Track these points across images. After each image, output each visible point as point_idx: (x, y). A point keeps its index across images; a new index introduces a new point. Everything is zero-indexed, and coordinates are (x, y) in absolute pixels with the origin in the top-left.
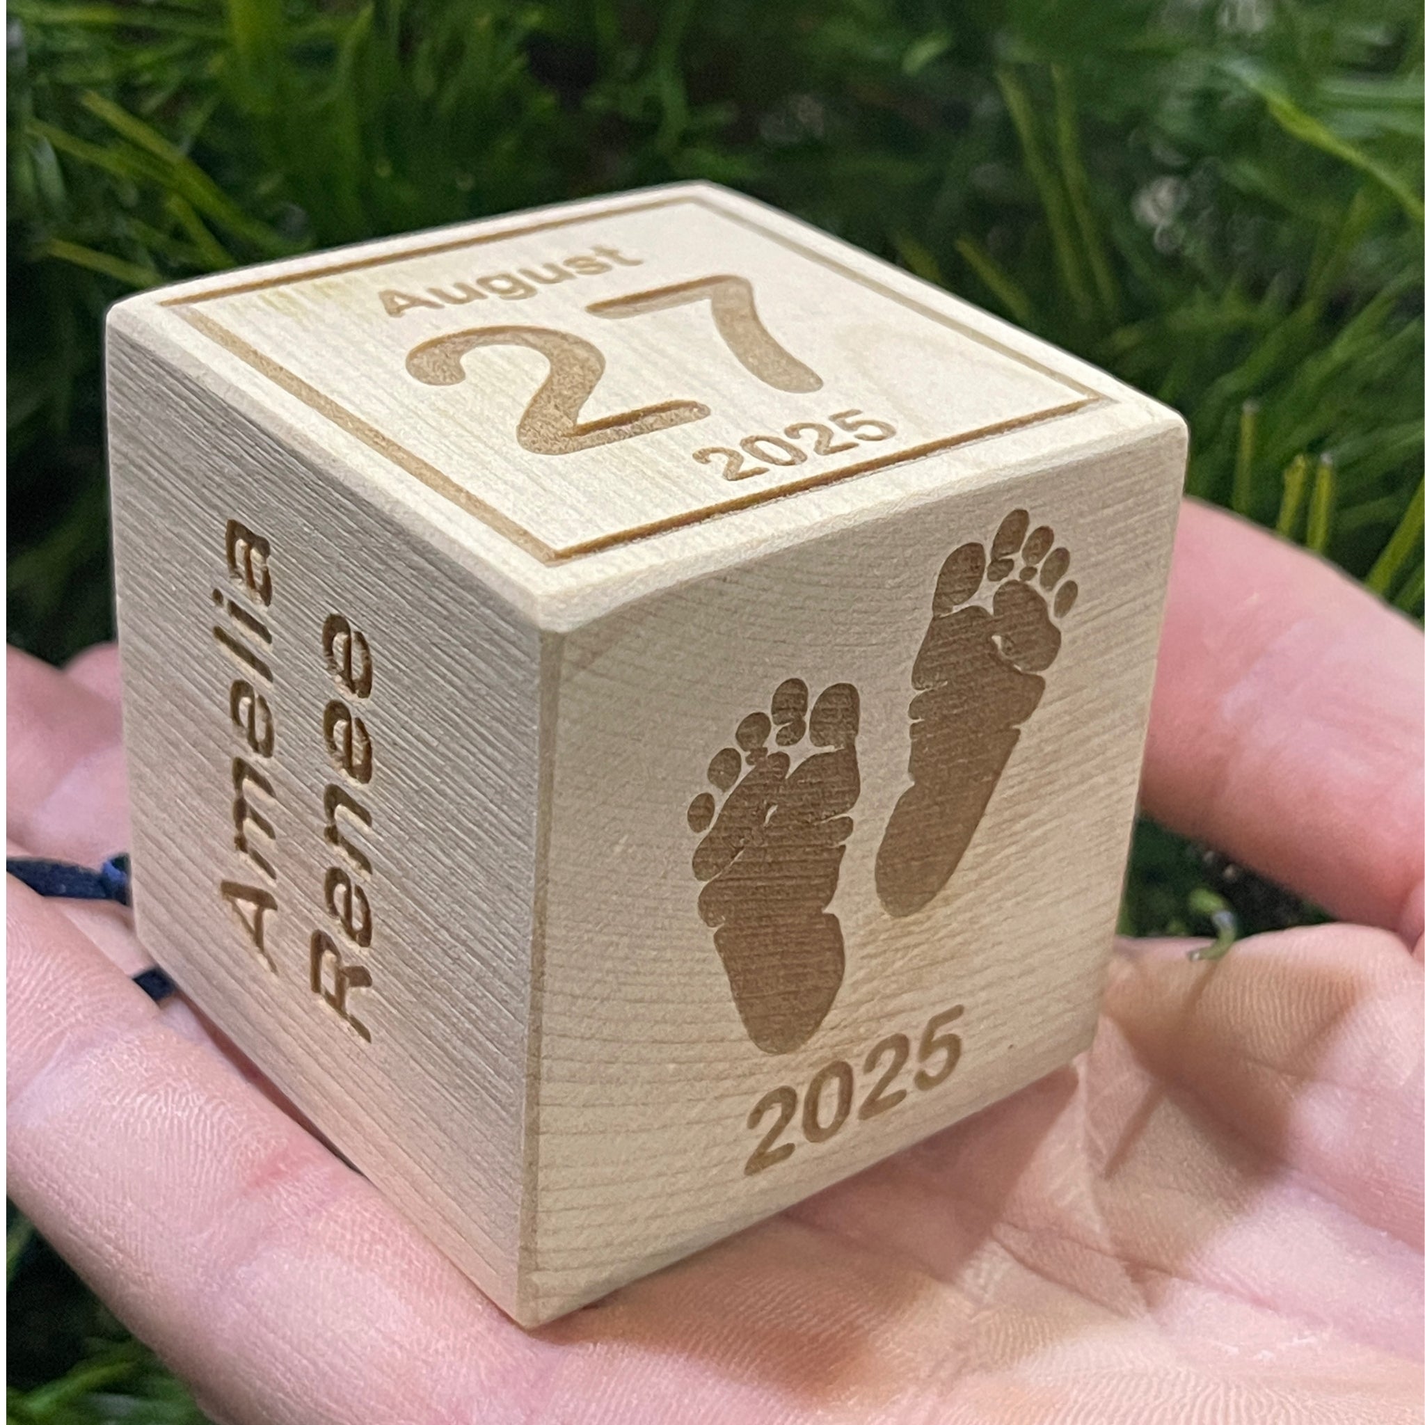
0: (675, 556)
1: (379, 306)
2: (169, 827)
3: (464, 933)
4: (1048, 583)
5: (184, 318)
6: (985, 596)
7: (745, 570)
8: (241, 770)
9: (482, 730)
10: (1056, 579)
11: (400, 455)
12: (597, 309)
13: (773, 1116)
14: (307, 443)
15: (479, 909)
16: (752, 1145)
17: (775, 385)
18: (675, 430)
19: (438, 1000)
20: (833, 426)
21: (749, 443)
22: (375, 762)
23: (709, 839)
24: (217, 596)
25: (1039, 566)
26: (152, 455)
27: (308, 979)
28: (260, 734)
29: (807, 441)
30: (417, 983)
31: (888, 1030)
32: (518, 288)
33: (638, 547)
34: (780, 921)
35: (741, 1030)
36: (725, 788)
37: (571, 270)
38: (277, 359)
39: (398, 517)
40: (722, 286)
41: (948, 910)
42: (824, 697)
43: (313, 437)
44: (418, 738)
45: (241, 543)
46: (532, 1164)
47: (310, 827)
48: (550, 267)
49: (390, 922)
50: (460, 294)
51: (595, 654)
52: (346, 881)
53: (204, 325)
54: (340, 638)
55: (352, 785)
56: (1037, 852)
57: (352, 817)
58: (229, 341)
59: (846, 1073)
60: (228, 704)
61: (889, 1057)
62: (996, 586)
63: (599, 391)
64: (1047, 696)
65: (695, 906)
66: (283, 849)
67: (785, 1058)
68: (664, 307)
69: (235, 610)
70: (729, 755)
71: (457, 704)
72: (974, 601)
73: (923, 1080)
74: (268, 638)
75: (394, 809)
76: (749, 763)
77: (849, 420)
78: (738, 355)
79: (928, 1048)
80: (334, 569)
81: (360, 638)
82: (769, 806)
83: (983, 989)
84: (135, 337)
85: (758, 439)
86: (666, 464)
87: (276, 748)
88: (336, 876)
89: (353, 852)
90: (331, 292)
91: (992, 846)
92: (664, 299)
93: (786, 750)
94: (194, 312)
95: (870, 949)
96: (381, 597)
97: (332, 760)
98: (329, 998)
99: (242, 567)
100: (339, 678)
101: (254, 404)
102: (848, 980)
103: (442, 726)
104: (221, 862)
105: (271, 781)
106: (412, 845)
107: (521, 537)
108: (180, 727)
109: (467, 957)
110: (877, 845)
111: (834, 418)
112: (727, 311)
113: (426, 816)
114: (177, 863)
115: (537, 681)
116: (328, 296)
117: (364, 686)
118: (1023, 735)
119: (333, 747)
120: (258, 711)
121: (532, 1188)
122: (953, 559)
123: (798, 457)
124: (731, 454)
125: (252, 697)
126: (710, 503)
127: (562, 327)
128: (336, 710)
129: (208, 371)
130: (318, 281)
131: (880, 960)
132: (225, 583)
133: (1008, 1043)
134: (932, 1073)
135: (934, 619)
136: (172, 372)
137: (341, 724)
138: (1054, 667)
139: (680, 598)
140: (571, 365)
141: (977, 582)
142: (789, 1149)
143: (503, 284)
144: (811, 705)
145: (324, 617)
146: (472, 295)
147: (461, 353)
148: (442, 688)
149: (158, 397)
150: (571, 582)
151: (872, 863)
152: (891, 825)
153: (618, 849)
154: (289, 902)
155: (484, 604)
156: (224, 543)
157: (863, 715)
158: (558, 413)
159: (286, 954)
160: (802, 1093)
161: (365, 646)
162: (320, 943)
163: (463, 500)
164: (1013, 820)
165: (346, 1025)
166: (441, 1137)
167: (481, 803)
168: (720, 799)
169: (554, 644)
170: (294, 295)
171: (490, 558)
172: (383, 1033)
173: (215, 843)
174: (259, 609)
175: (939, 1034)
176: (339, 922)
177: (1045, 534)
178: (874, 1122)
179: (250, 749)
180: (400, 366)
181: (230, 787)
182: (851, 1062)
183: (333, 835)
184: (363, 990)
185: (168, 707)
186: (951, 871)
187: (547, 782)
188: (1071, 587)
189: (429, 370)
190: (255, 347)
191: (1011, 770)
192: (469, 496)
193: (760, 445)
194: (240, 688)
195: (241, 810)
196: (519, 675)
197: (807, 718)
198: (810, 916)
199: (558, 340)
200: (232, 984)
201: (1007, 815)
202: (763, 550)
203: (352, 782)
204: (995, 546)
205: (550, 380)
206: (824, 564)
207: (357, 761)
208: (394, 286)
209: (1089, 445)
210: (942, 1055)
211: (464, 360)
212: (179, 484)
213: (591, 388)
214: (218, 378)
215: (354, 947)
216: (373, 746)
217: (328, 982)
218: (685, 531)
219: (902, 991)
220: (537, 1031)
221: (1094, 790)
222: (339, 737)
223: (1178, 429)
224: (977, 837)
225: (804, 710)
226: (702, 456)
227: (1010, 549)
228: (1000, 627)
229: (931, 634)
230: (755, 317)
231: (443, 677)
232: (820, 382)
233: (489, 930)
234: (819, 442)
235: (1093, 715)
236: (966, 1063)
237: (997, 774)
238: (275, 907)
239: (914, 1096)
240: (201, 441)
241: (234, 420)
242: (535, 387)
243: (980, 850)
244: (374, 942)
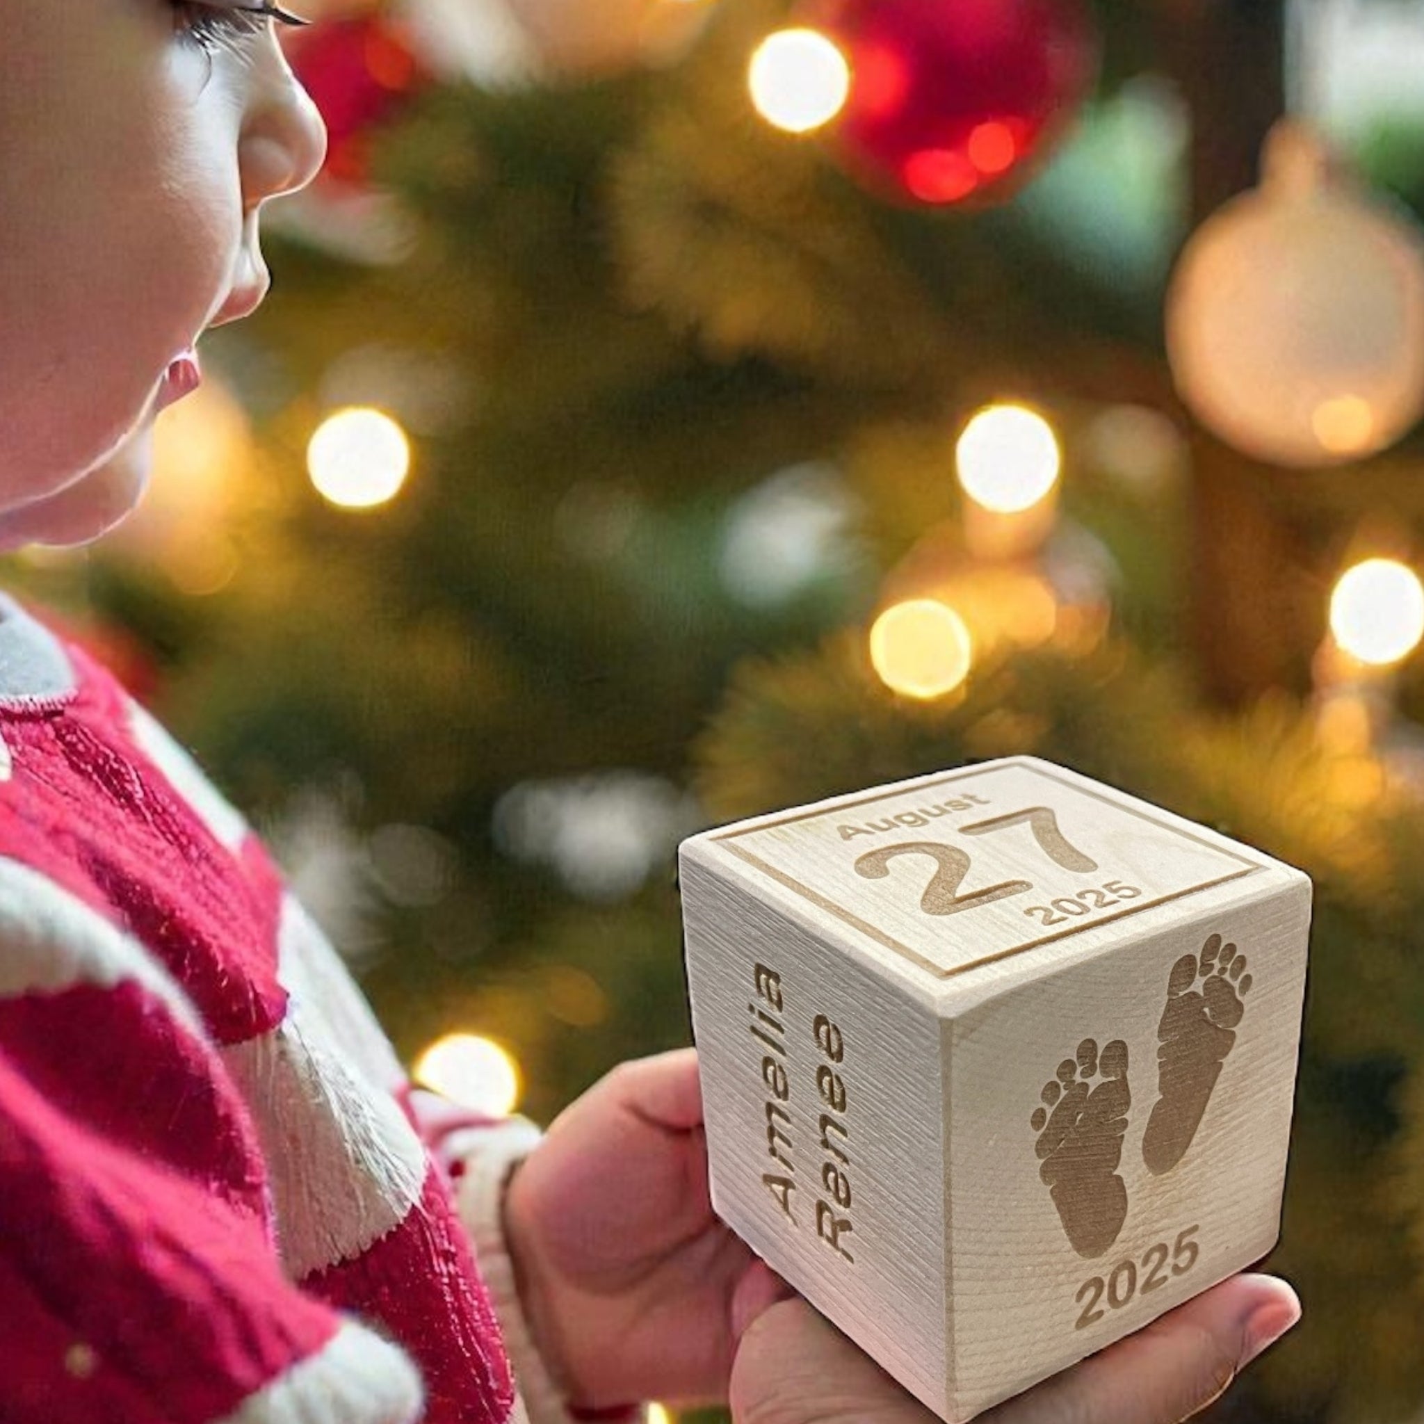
0: (1016, 971)
1: (838, 835)
2: (731, 1144)
3: (904, 1197)
4: (1234, 975)
5: (723, 846)
6: (1198, 985)
7: (1056, 976)
8: (770, 1108)
9: (909, 1078)
10: (1239, 974)
11: (853, 920)
12: (965, 830)
13: (1090, 1294)
14: (799, 916)
15: (913, 1182)
16: (1079, 1312)
17: (1070, 869)
18: (1012, 898)
19: (892, 1236)
20: (1105, 891)
21: (1056, 903)
22: (848, 1100)
23: (1044, 1135)
24: (751, 1008)
25: (1229, 966)
26: (709, 927)
27: (815, 1228)
28: (781, 1087)
29: (1090, 900)
30: (879, 1228)
31: (1155, 1241)
32: (919, 820)
33: (994, 966)
34: (1089, 1181)
35: (1069, 1245)
36: (1052, 1104)
37: (948, 808)
38: (779, 868)
39: (853, 956)
40: (1035, 813)
41: (1186, 1170)
42: (1108, 1048)
43: (802, 912)
44: (871, 1084)
45: (763, 976)
46: (950, 1329)
47: (813, 1140)
48: (936, 807)
49: (861, 1192)
50: (885, 826)
51: (972, 1030)
52: (835, 1170)
53: (735, 850)
54: (823, 1029)
55: (835, 1114)
56: (1235, 1134)
57: (836, 1132)
58: (751, 859)
59: (1131, 1267)
60: (761, 1071)
61: (1156, 1256)
62: (1204, 979)
63: (967, 877)
64: (1237, 1042)
65: (1038, 1174)
66: (796, 1153)
67: (1095, 1260)
68: (1003, 827)
69: (762, 1016)
70: (1053, 1086)
71: (893, 1063)
72: (1192, 989)
73: (1177, 1270)
74: (782, 1031)
75: (860, 1126)
76: (1065, 1089)
77: (1114, 887)
78: (1048, 853)
79: (1179, 1250)
80: (818, 989)
81: (835, 1028)
82: (1078, 1114)
83: (1209, 1214)
84: (696, 859)
85: (1062, 900)
86: (1008, 918)
87: (790, 1095)
88: (828, 1168)
89: (838, 1153)
90: (809, 828)
91: (1210, 1131)
92: (1004, 823)
93: (1087, 1080)
94: (730, 844)
95: (1141, 1195)
96: (846, 1003)
97: (822, 1100)
98: (828, 1239)
99: (764, 990)
100: (824, 1052)
101: (766, 894)
102: (1129, 1214)
103: (885, 1077)
104: (762, 1164)
105: (789, 1115)
106: (871, 1147)
107: (925, 964)
108: (734, 1086)
109: (908, 1211)
110: (1142, 1134)
111: (1106, 886)
112: (1041, 828)
113: (877, 1129)
114: (737, 1165)
115: (938, 1047)
116: (808, 831)
117: (838, 1056)
118: (1225, 1066)
119: (823, 1092)
120: (779, 1074)
121: (951, 1343)
122: (1178, 965)
123: (1085, 910)
124: (1046, 910)
125: (775, 1066)
126: (1035, 939)
127: (944, 842)
128: (823, 1071)
129: (739, 876)
130: (802, 822)
131: (1148, 1200)
132: (756, 1001)
133: (1224, 1246)
134: (1182, 1265)
135: (1169, 1000)
136: (718, 878)
137: (827, 1079)
138: (1241, 1024)
139: (1020, 995)
140: (950, 863)
141: (1192, 977)
142: (1100, 1313)
143: (910, 819)
144: (1100, 1053)
145: (814, 1016)
146: (891, 825)
147: (886, 859)
148: (882, 1054)
149: (712, 894)
150: (956, 989)
151: (1140, 1144)
152: (1150, 1122)
153: (991, 1143)
154: (802, 1184)
155: (906, 1004)
156: (753, 977)
157: (1130, 1059)
158: (944, 891)
159: (801, 1213)
160: (1106, 1280)
161: (838, 1032)
162: (822, 1207)
163: (891, 945)
164: (1222, 1115)
165: (839, 1254)
166: (898, 1317)
167: (910, 1121)
168: (1049, 1112)
169: (947, 1025)
170: (789, 831)
171: (908, 977)
172: (860, 1258)
173: (757, 1153)
174: (776, 1014)
175: (1184, 1242)
176: (831, 1194)
177: (1231, 948)
178: (1150, 1295)
179: (775, 1096)
180: (851, 869)
181: (765, 1119)
182: (1134, 1261)
183: (826, 1144)
184: (848, 1233)
185: (727, 1074)
186: (1187, 1147)
187: (948, 1106)
188: (1248, 978)
189: (868, 869)
190: (766, 862)
191: (1219, 1087)
192: (894, 942)
193: (1063, 904)
194: (768, 1061)
195: (772, 1132)
196: (926, 1043)
197: (1098, 1062)
198: (1106, 1176)
199: (943, 849)
200: (772, 1234)
201: (1218, 1112)
202: (1066, 965)
203: (835, 1112)
204: (1203, 956)
205: (939, 872)
206: (1103, 971)
207: (837, 1100)
208: (847, 823)
209: (1254, 895)
210: (1187, 1254)
211: (889, 863)
212: (726, 944)
213: (963, 876)
214: (745, 881)
215: (841, 1208)
216: (847, 1091)
217: (827, 1230)
218: (1021, 956)
219: (1162, 1218)
220: (949, 1251)
221: (1268, 1096)
222: (826, 1086)
223: (1306, 882)
224: (1201, 1126)
225: (1096, 1056)
226: (1029, 912)
227: (1211, 957)
228: (1207, 1003)
229: (1168, 1010)
230: (1057, 830)
231: (883, 1047)
232: (1096, 866)
233: (919, 1194)
234: (1097, 901)
235: (1266, 1053)
236: (1202, 1258)
237: (1211, 1089)
238: (794, 1187)
239: (1172, 1279)
240: (736, 918)
241: (757, 905)
242: (930, 877)
243: (1203, 1134)
244: (853, 1205)
